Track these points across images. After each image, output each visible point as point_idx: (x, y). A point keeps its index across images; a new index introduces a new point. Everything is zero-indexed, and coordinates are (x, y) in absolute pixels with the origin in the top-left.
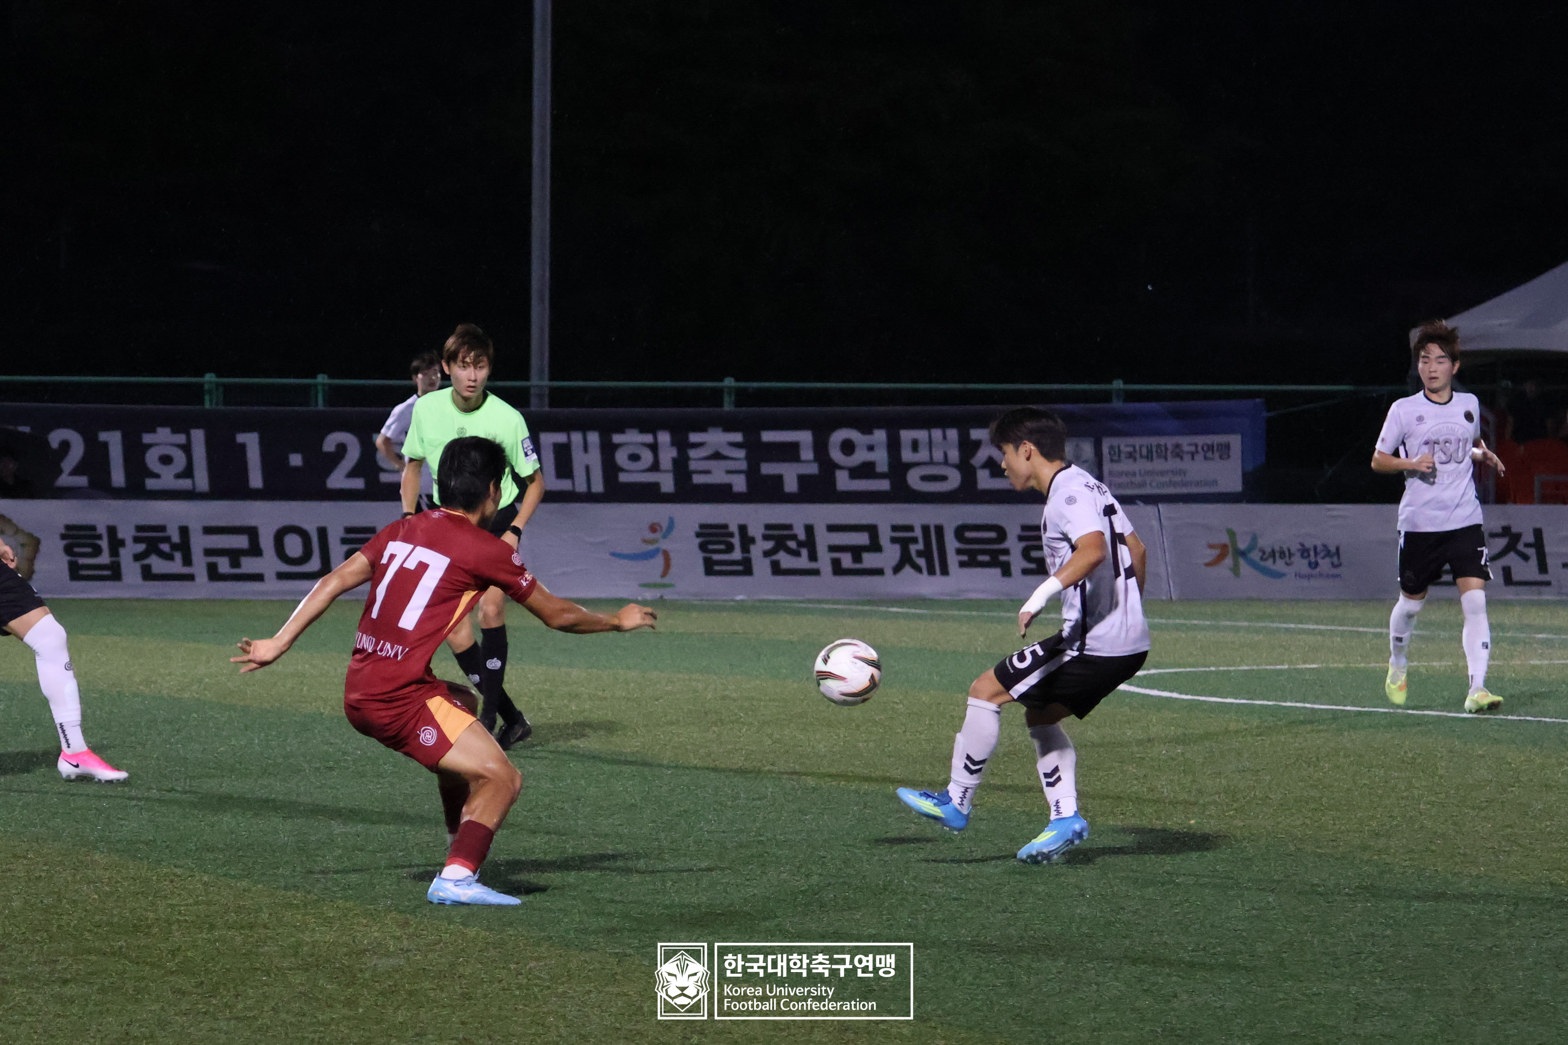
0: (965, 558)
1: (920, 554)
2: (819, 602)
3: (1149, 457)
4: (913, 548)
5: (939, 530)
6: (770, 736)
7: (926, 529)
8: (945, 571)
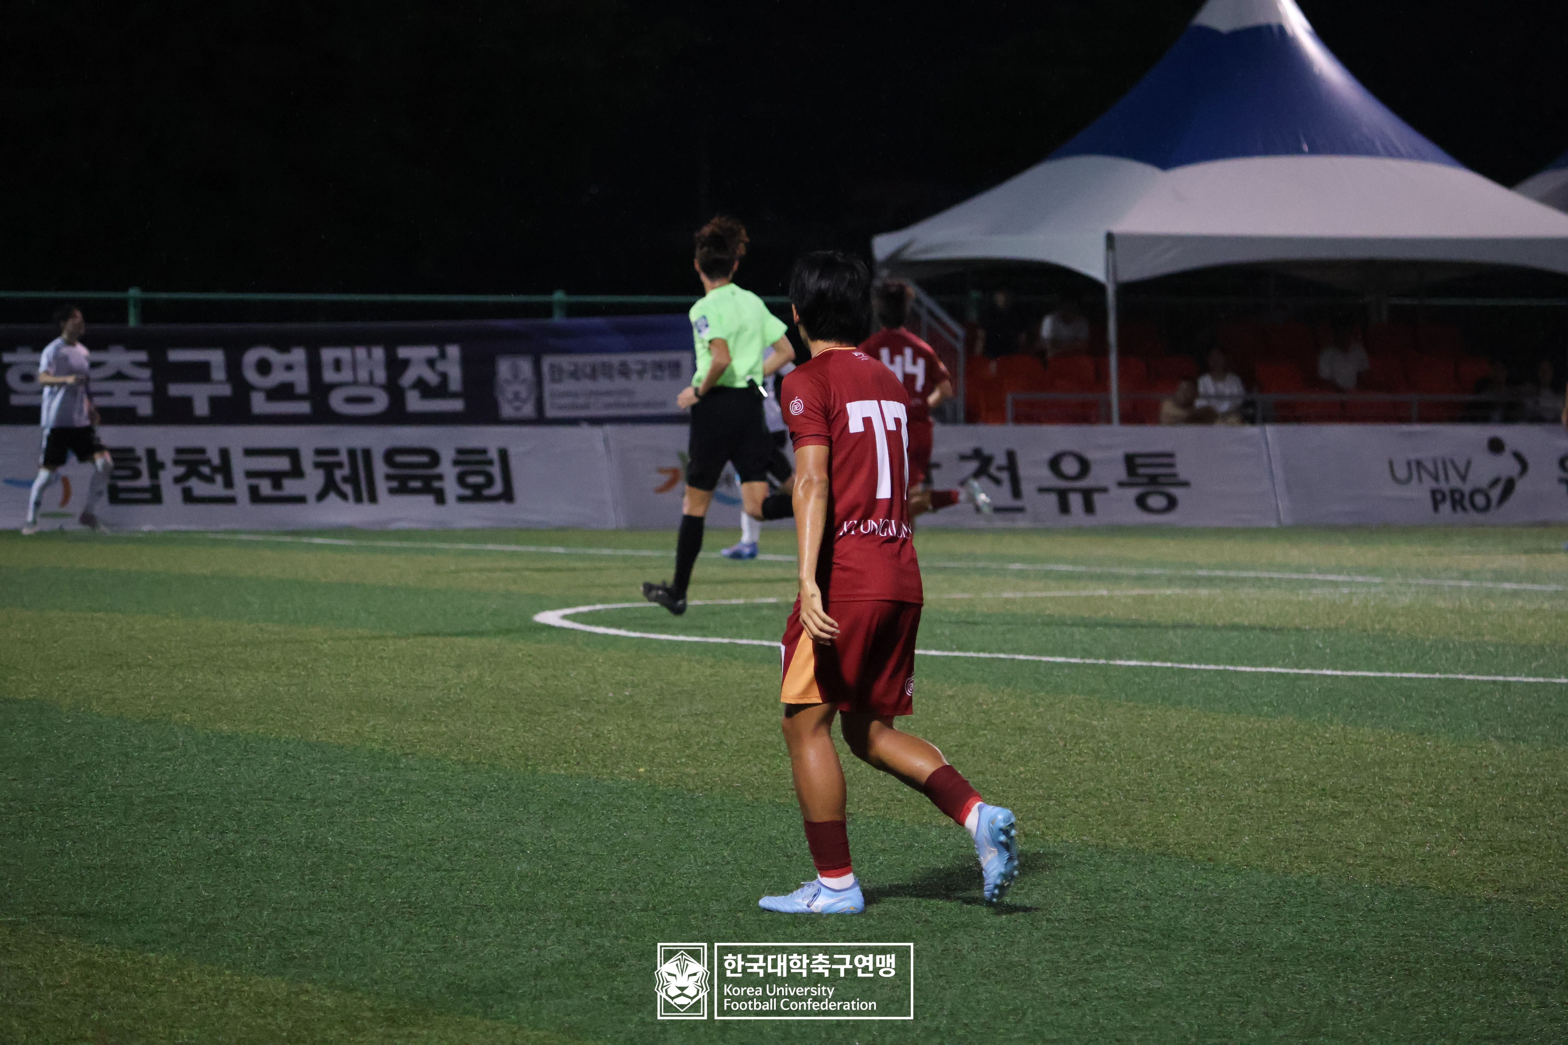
0: (394, 484)
1: (345, 480)
2: (235, 532)
3: (593, 376)
4: (338, 474)
5: (367, 453)
6: (181, 681)
7: (352, 453)
8: (373, 498)
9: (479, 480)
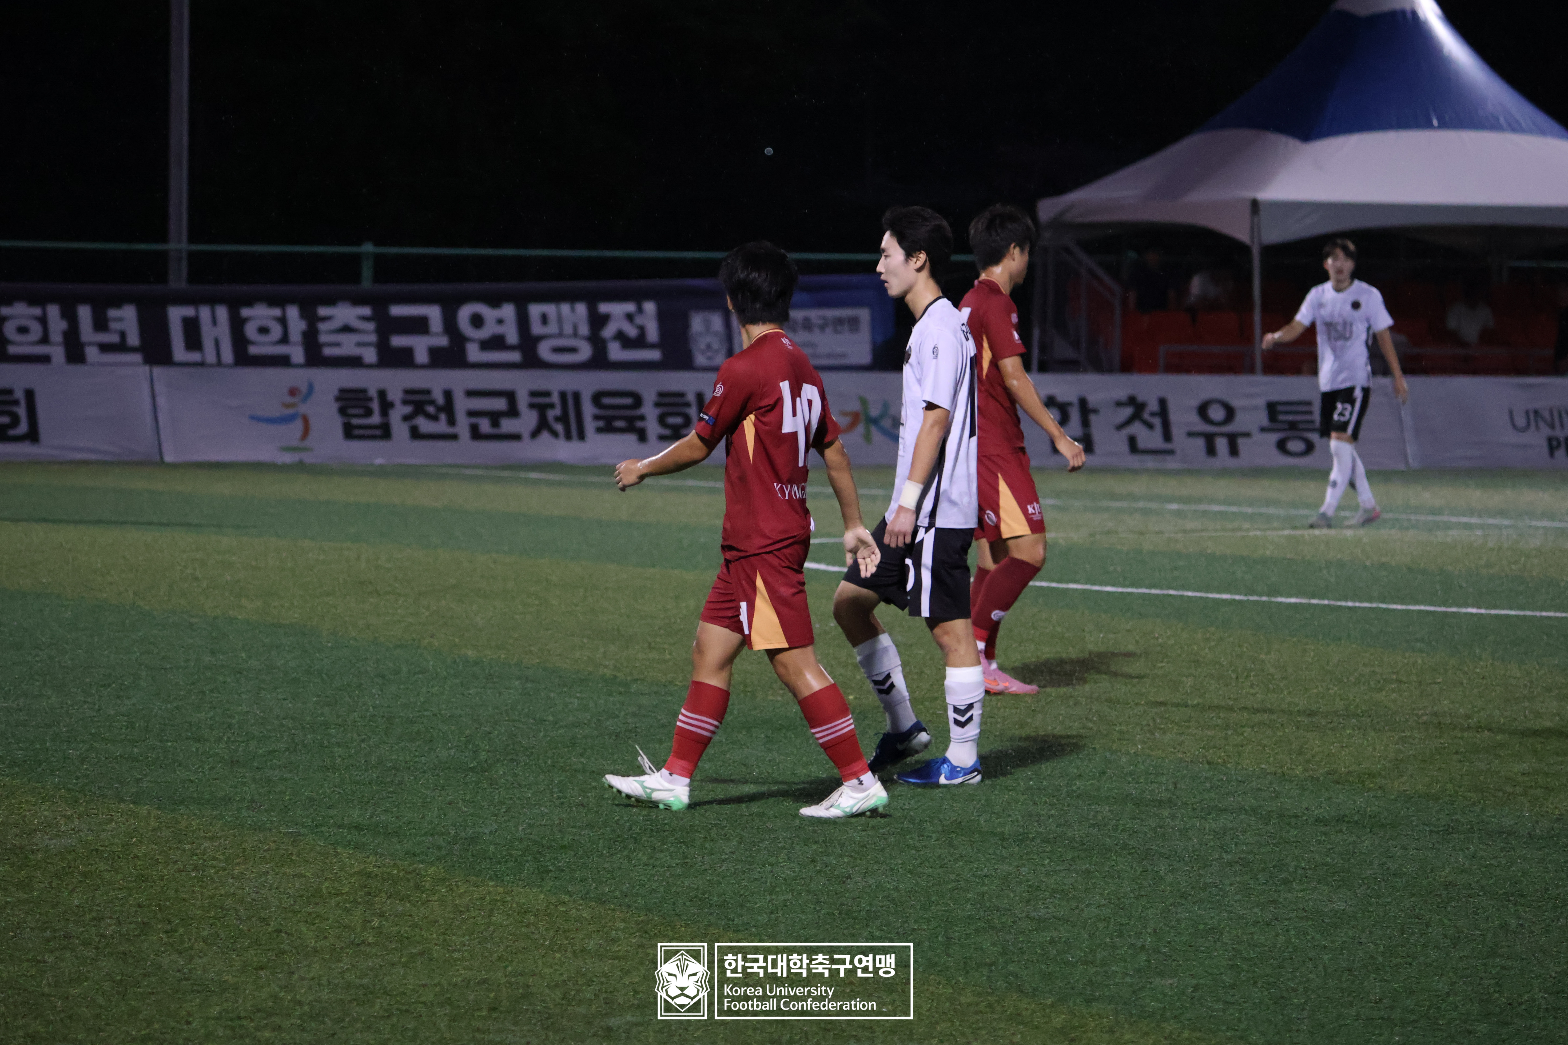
0: (601, 424)
1: (557, 419)
2: (459, 467)
4: (551, 414)
5: (577, 396)
7: (563, 395)
8: (581, 437)
9: (678, 420)
